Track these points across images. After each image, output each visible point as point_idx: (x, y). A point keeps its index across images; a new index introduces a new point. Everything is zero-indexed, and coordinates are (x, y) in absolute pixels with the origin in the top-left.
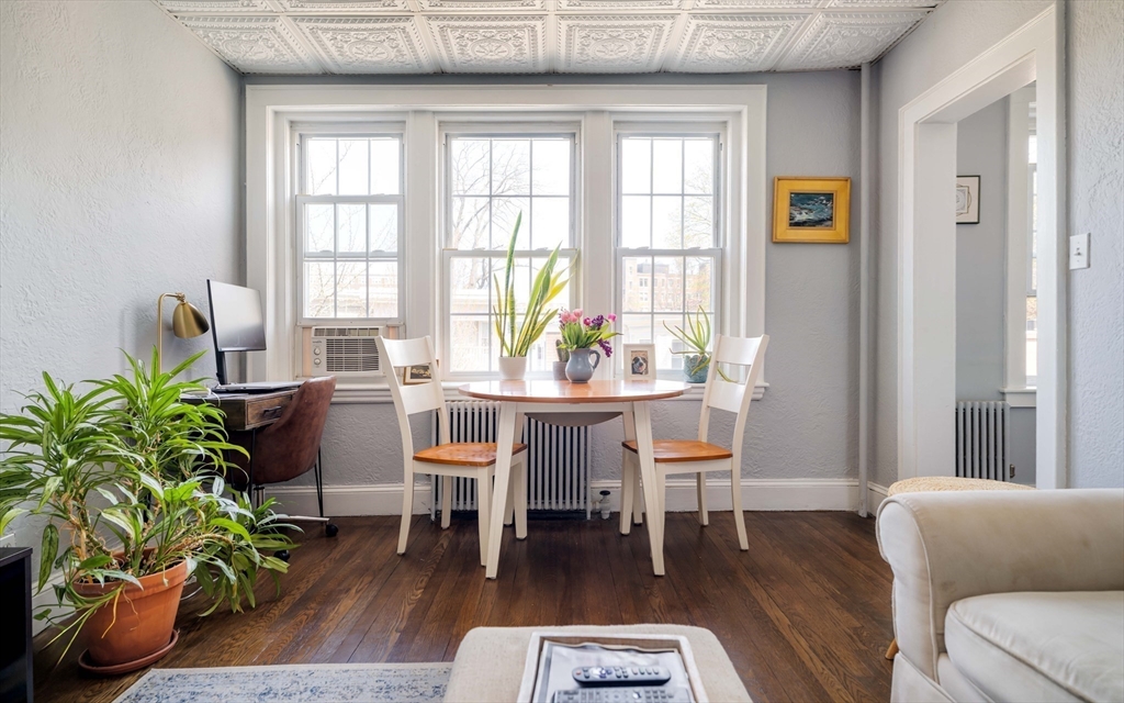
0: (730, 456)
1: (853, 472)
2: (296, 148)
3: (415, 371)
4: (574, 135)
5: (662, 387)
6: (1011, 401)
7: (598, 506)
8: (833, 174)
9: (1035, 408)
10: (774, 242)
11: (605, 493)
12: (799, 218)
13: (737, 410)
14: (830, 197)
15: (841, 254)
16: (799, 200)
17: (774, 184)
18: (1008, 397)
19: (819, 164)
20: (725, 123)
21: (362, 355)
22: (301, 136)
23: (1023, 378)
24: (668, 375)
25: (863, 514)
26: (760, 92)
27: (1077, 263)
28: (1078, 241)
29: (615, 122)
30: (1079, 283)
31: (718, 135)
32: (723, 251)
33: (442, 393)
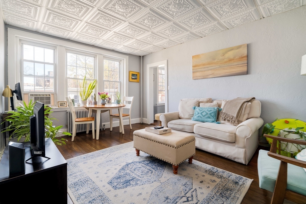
0: (129, 115)
1: (140, 117)
2: (21, 47)
3: (61, 104)
4: (95, 57)
5: (113, 105)
6: (158, 105)
7: (103, 128)
8: (137, 72)
9: (165, 106)
10: (129, 81)
11: (104, 125)
12: (133, 78)
13: (130, 108)
14: (137, 75)
15: (138, 84)
16: (133, 75)
17: (129, 72)
18: (157, 105)
19: (135, 70)
20: (121, 60)
21: (45, 101)
22: (22, 43)
23: (158, 102)
24: (114, 103)
25: (142, 123)
26: (128, 57)
27: (169, 89)
28: (169, 87)
29: (104, 57)
30: (169, 91)
31: (120, 62)
32: (121, 82)
33: (74, 108)
